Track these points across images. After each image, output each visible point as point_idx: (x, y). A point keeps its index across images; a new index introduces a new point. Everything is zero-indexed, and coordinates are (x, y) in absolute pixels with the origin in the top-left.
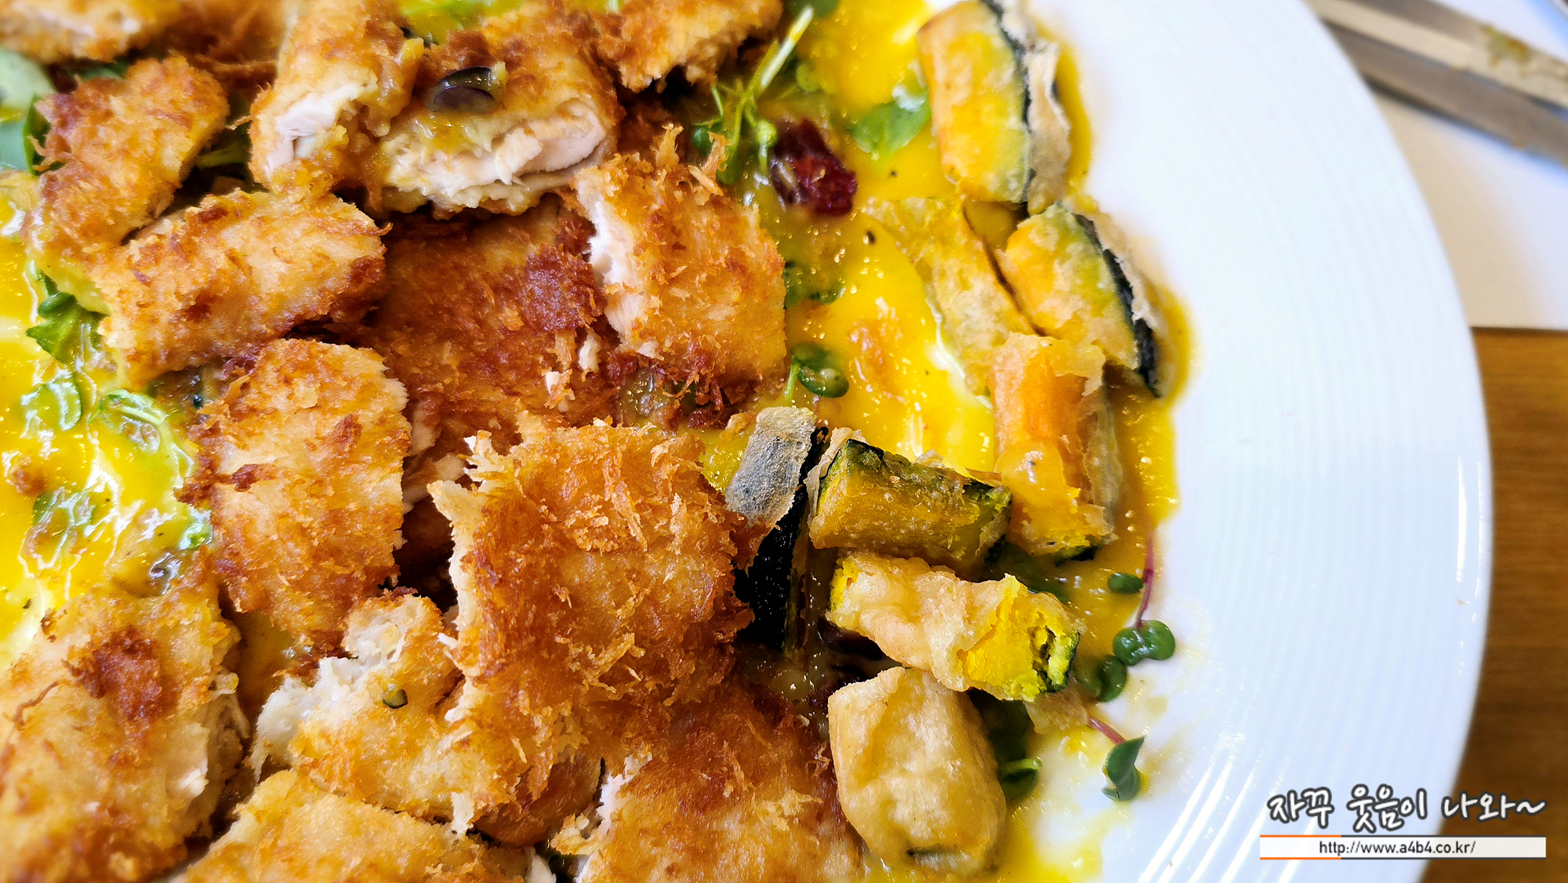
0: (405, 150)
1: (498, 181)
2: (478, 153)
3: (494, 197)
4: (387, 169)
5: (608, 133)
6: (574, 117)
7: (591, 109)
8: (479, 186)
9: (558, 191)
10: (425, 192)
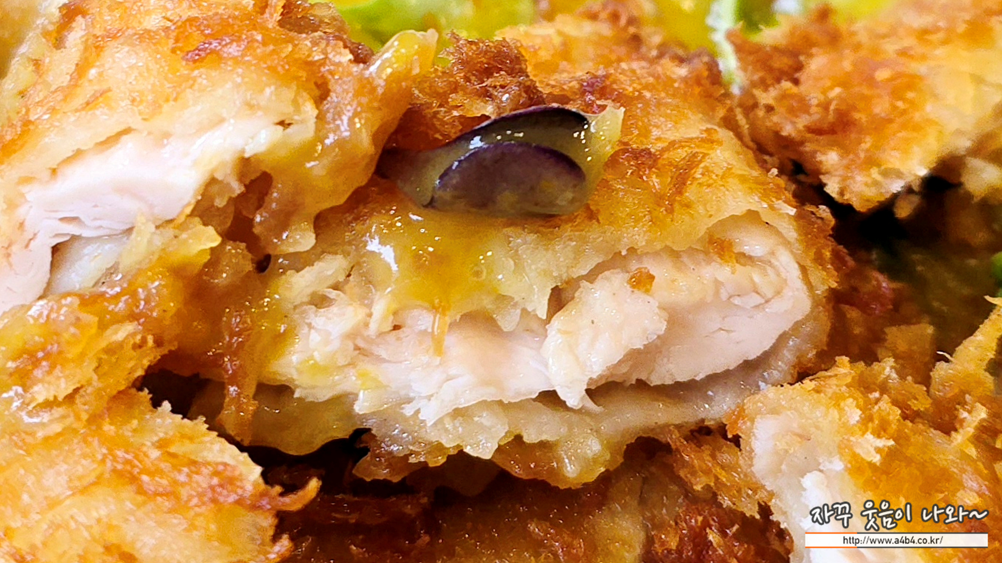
0: (333, 294)
1: (550, 398)
2: (508, 321)
3: (531, 437)
4: (280, 340)
5: (816, 304)
6: (745, 259)
7: (787, 243)
8: (500, 403)
9: (674, 439)
10: (361, 407)
